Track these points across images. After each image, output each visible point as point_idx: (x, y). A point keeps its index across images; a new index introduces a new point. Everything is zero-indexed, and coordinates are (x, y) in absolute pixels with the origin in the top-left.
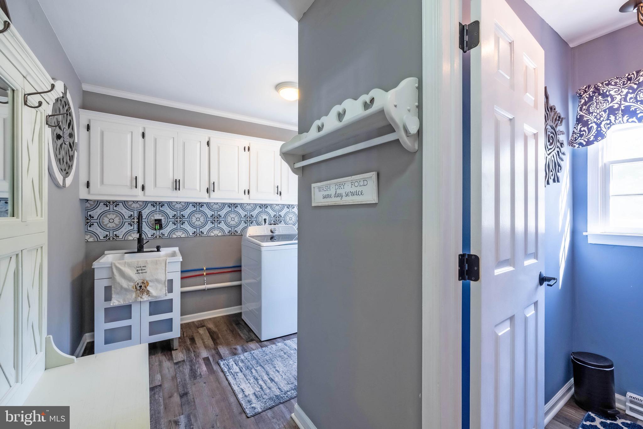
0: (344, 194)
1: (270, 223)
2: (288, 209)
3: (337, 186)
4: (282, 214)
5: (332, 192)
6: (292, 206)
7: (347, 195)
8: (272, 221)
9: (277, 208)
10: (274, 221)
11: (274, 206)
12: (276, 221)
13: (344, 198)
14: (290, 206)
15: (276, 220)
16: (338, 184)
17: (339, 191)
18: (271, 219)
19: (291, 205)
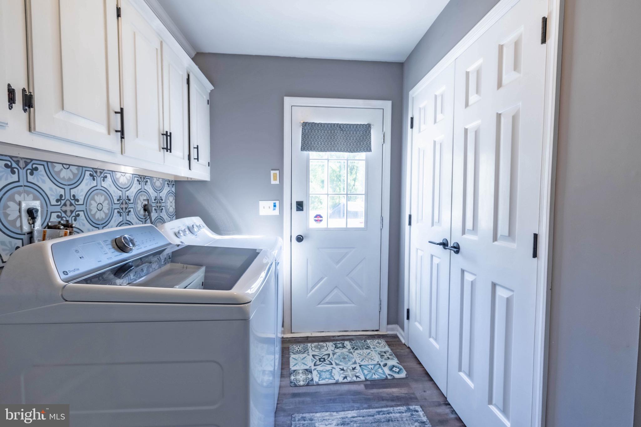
1: (45, 224)
2: (94, 179)
4: (81, 191)
6: (101, 173)
8: (54, 215)
9: (65, 174)
10: (58, 217)
11: (58, 167)
12: (63, 215)
14: (96, 172)
15: (65, 212)
18: (51, 209)
19: (98, 171)
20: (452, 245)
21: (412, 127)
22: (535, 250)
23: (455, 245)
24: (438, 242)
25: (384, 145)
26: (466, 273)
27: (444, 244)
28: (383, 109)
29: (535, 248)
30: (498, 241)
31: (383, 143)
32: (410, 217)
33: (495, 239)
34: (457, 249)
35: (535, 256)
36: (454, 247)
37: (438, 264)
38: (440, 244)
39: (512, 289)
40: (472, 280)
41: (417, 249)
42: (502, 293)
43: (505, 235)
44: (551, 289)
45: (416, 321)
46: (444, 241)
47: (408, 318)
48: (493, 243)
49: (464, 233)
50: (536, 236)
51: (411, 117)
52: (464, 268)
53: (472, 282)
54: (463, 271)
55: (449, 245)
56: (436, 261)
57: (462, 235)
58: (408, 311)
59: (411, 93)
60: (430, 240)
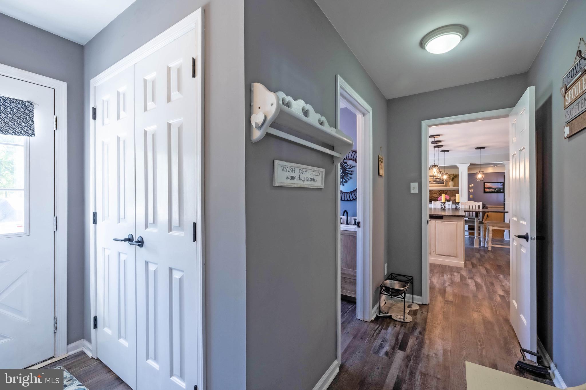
0: (306, 179)
3: (301, 171)
5: (296, 174)
7: (308, 180)
13: (306, 183)
16: (302, 169)
17: (302, 176)
20: (137, 240)
21: (94, 118)
22: (195, 235)
23: (139, 240)
24: (123, 239)
25: (57, 132)
26: (150, 264)
27: (130, 240)
28: (54, 89)
29: (195, 234)
30: (173, 231)
31: (55, 129)
32: (95, 214)
33: (170, 230)
34: (141, 243)
35: (195, 240)
36: (139, 242)
37: (125, 260)
38: (125, 240)
39: (183, 270)
40: (154, 270)
41: (104, 249)
42: (177, 275)
43: (177, 226)
44: (205, 264)
45: (105, 326)
46: (129, 237)
47: (95, 326)
48: (169, 233)
49: (146, 227)
50: (195, 224)
51: (93, 108)
52: (148, 260)
53: (154, 271)
54: (147, 263)
55: (134, 240)
56: (123, 257)
57: (145, 229)
58: (95, 319)
59: (92, 81)
60: (115, 238)
